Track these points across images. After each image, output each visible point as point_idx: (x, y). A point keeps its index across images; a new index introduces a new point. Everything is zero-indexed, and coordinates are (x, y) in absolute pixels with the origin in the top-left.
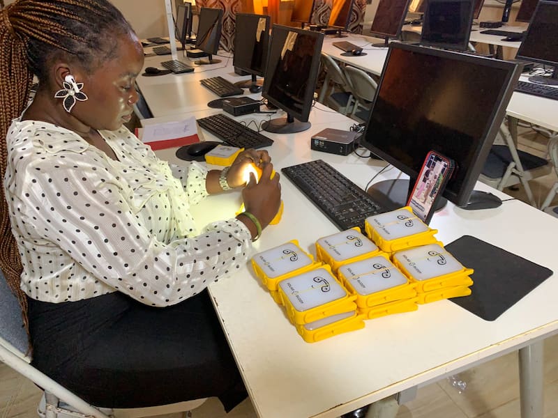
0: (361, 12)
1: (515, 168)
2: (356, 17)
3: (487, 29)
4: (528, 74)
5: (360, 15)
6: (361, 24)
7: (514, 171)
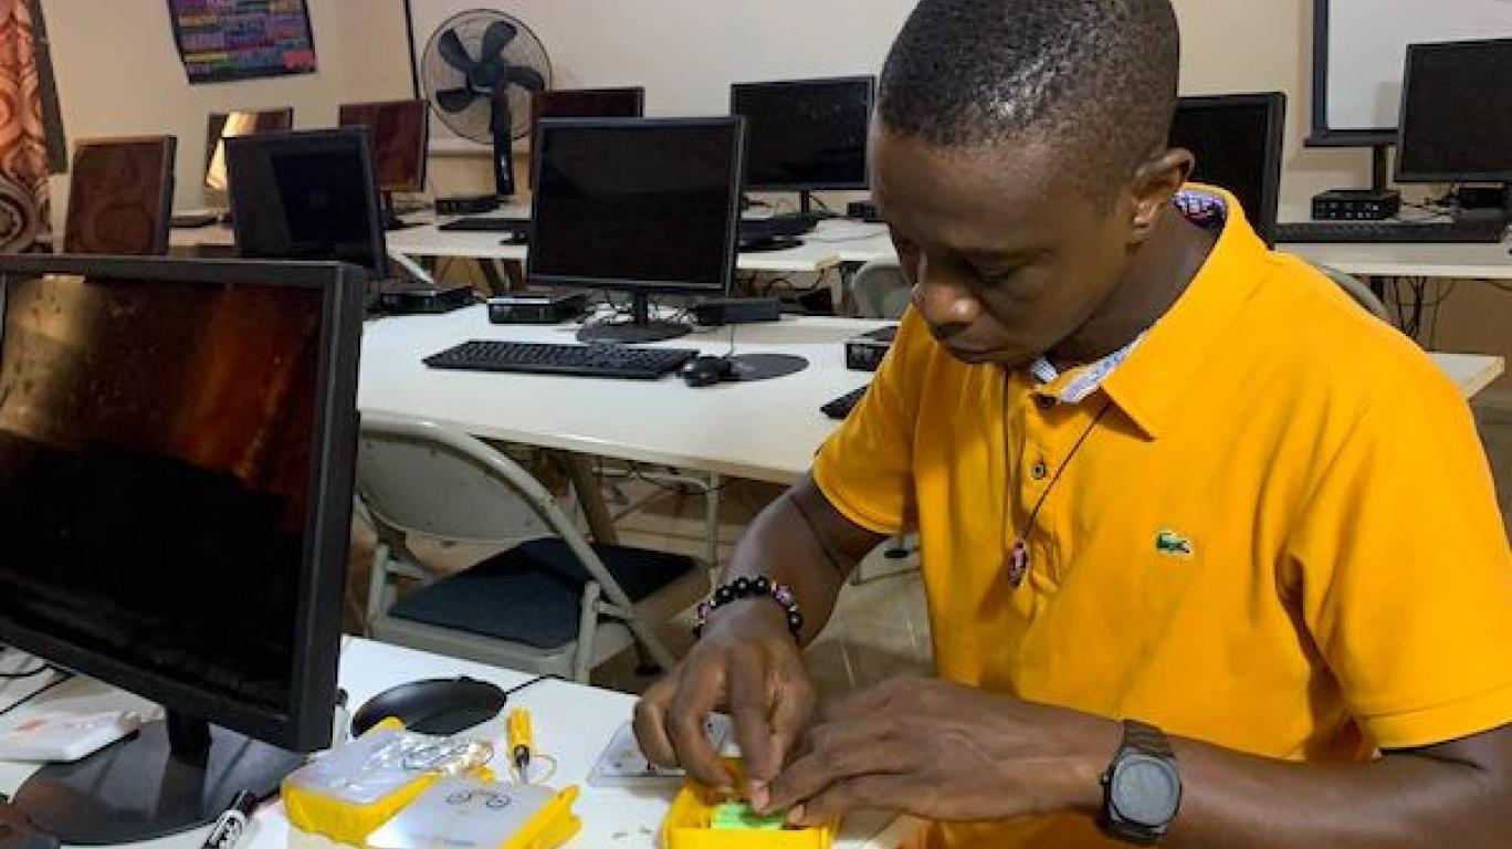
0: (33, 200)
1: (604, 597)
2: (17, 218)
3: (458, 217)
4: (574, 325)
5: (32, 212)
6: (42, 238)
7: (603, 607)
